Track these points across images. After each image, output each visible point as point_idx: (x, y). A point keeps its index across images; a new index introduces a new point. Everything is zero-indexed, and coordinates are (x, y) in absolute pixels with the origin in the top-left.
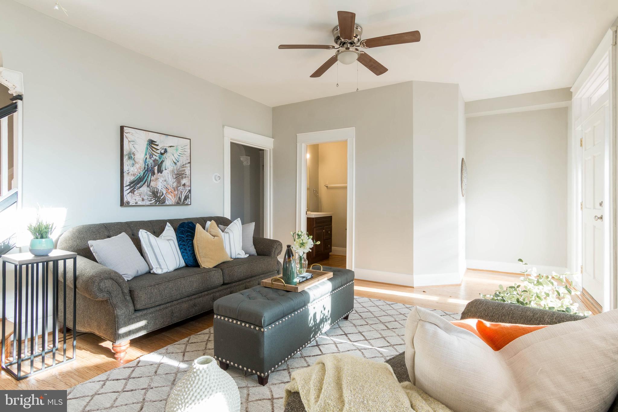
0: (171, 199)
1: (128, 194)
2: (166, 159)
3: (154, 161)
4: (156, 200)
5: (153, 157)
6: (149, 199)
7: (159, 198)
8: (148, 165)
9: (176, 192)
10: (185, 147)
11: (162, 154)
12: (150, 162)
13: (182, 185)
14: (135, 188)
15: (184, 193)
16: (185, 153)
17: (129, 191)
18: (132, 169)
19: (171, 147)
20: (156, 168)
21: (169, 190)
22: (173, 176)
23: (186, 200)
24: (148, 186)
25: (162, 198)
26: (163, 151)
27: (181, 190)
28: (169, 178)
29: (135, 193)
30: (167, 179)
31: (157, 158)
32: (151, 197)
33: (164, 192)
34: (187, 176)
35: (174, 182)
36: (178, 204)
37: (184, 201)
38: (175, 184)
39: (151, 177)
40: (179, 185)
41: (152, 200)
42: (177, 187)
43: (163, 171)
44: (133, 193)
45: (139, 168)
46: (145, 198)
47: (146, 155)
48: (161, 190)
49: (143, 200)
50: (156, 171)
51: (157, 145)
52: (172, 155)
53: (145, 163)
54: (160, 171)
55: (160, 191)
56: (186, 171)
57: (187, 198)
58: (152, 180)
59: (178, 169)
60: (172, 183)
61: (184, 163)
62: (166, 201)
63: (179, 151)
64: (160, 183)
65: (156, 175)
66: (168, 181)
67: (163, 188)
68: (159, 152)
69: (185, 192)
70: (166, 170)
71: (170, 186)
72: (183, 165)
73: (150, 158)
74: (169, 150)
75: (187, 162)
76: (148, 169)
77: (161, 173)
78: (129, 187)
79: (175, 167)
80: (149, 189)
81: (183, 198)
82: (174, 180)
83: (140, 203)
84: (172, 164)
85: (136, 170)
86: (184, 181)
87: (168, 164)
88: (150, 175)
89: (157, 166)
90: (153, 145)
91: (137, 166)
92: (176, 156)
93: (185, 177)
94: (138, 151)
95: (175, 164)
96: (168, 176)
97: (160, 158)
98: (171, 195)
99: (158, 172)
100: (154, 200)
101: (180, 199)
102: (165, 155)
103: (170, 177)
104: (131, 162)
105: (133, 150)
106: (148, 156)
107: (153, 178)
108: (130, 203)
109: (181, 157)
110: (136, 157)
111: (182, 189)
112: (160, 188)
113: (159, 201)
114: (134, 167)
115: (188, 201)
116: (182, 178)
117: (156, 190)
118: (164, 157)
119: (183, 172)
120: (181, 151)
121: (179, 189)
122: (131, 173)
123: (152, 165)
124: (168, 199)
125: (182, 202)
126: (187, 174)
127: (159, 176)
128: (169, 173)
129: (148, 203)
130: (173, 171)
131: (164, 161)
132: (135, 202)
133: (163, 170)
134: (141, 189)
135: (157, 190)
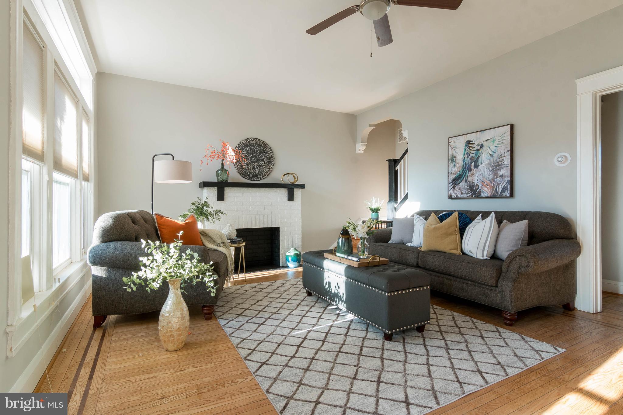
0: (486, 192)
1: (451, 189)
2: (482, 154)
3: (471, 159)
4: (472, 193)
5: (470, 156)
6: (467, 193)
7: (475, 191)
8: (466, 164)
9: (493, 184)
10: (504, 136)
11: (478, 150)
12: (468, 160)
13: (499, 177)
14: (456, 184)
15: (502, 185)
16: (504, 142)
17: (452, 186)
18: (454, 169)
19: (487, 140)
20: (473, 164)
21: (485, 183)
22: (489, 169)
23: (504, 192)
24: (466, 182)
25: (477, 191)
26: (479, 148)
27: (498, 181)
28: (484, 171)
29: (456, 188)
30: (483, 173)
31: (474, 155)
32: (468, 191)
33: (480, 186)
34: (505, 166)
35: (491, 175)
36: (494, 196)
37: (501, 193)
38: (491, 177)
39: (468, 173)
40: (496, 177)
41: (469, 193)
42: (494, 179)
43: (479, 166)
44: (455, 189)
45: (459, 167)
46: (463, 192)
47: (464, 155)
48: (478, 184)
49: (462, 193)
50: (472, 167)
51: (474, 144)
52: (489, 149)
53: (463, 162)
54: (476, 166)
55: (476, 185)
56: (505, 160)
57: (506, 189)
58: (469, 176)
59: (495, 160)
60: (487, 176)
61: (503, 153)
62: (482, 194)
63: (496, 142)
64: (476, 177)
65: (472, 170)
66: (484, 174)
67: (479, 182)
68: (475, 149)
69: (503, 183)
70: (482, 164)
71: (486, 179)
72: (501, 155)
73: (468, 157)
74: (485, 144)
75: (506, 151)
76: (466, 166)
77: (477, 168)
78: (452, 184)
79: (492, 160)
80: (466, 184)
81: (500, 190)
82: (491, 172)
83: (459, 196)
84: (488, 157)
85: (457, 170)
86: (501, 172)
87: (484, 158)
88: (468, 171)
89: (473, 163)
90: (470, 145)
91: (458, 166)
92: (493, 148)
93: (503, 167)
94: (458, 154)
95: (492, 156)
96: (484, 169)
97: (476, 155)
98: (487, 188)
99: (474, 168)
100: (470, 193)
101: (497, 191)
102: (481, 151)
103: (486, 170)
104: (453, 164)
105: (455, 154)
106: (466, 156)
107: (470, 174)
108: (452, 196)
109: (498, 148)
110: (457, 159)
111: (500, 181)
112: (476, 182)
113: (475, 194)
114: (456, 168)
115: (506, 192)
116: (500, 169)
117: (472, 185)
118: (480, 153)
119: (501, 163)
120: (500, 140)
121: (495, 181)
122: (454, 172)
123: (469, 163)
124: (483, 192)
125: (499, 194)
126: (506, 163)
127: (475, 171)
128: (485, 167)
129: (466, 196)
130: (489, 164)
131: (480, 156)
132: (455, 195)
133: (479, 164)
134: (460, 184)
135: (474, 184)
